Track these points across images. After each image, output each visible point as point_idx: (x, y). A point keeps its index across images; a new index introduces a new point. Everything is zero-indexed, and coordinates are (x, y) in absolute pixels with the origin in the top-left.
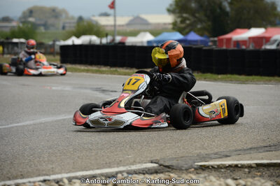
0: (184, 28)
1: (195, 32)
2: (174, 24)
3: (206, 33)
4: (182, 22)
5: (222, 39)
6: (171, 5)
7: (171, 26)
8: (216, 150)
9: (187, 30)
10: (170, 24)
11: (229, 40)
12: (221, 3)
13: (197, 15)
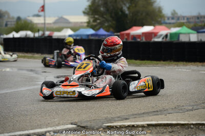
0: (96, 26)
1: (103, 28)
2: (88, 23)
3: (111, 30)
4: (94, 21)
5: (123, 34)
6: (86, 9)
7: (86, 24)
8: (119, 115)
9: (97, 27)
10: (85, 23)
11: (128, 35)
12: (122, 8)
13: (105, 16)
